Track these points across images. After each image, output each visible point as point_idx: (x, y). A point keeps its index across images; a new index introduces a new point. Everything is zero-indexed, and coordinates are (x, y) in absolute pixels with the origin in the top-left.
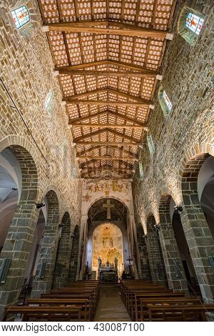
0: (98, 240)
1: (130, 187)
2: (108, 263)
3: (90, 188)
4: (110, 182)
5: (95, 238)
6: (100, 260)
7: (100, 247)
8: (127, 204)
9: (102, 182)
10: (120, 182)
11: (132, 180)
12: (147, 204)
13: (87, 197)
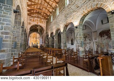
0: (31, 37)
1: (46, 22)
2: (35, 44)
3: (31, 20)
4: (39, 19)
5: (30, 37)
6: (32, 43)
7: (32, 39)
8: (44, 28)
9: (36, 18)
10: (42, 20)
11: (47, 20)
12: (52, 29)
13: (30, 23)
